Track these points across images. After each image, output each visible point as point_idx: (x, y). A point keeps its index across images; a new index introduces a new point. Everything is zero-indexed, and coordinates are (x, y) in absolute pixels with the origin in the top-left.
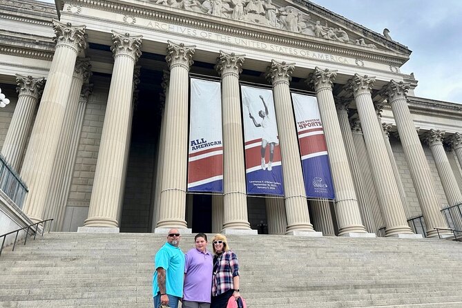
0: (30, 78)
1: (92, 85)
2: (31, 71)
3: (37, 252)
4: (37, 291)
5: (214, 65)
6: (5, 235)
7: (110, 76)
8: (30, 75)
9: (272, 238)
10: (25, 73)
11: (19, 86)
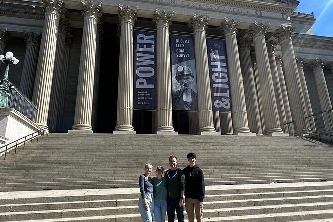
0: (32, 33)
1: (72, 36)
2: (33, 28)
3: (44, 146)
4: (42, 165)
5: (152, 19)
6: (17, 141)
7: (82, 29)
8: (32, 31)
9: (185, 137)
10: (28, 30)
11: (26, 39)
